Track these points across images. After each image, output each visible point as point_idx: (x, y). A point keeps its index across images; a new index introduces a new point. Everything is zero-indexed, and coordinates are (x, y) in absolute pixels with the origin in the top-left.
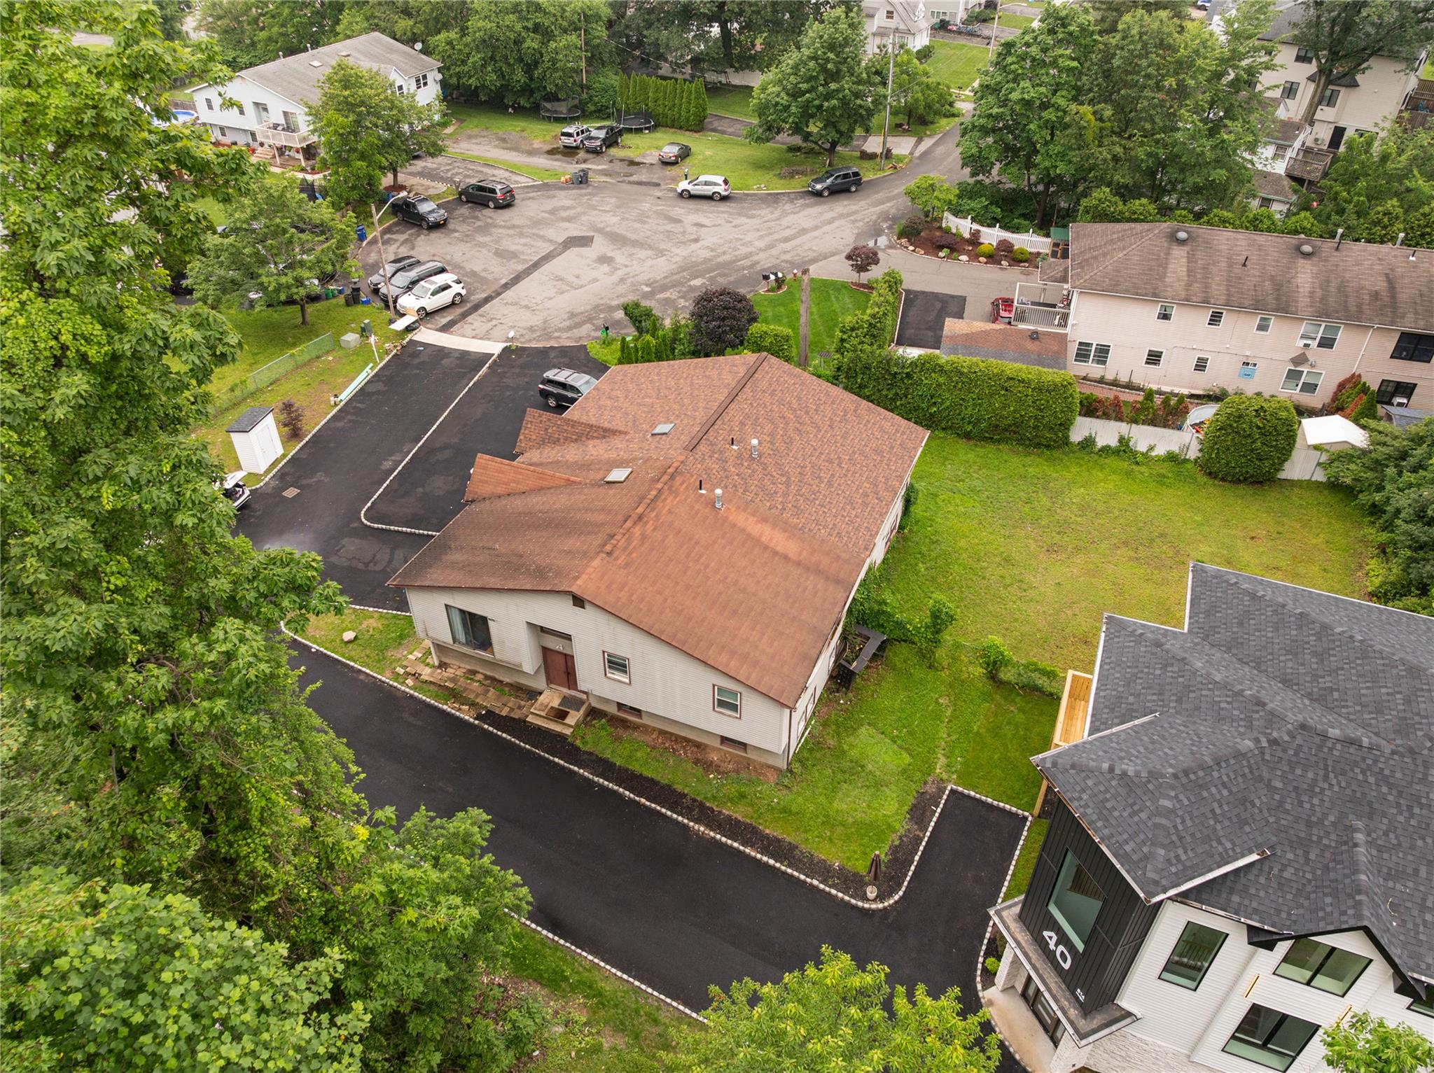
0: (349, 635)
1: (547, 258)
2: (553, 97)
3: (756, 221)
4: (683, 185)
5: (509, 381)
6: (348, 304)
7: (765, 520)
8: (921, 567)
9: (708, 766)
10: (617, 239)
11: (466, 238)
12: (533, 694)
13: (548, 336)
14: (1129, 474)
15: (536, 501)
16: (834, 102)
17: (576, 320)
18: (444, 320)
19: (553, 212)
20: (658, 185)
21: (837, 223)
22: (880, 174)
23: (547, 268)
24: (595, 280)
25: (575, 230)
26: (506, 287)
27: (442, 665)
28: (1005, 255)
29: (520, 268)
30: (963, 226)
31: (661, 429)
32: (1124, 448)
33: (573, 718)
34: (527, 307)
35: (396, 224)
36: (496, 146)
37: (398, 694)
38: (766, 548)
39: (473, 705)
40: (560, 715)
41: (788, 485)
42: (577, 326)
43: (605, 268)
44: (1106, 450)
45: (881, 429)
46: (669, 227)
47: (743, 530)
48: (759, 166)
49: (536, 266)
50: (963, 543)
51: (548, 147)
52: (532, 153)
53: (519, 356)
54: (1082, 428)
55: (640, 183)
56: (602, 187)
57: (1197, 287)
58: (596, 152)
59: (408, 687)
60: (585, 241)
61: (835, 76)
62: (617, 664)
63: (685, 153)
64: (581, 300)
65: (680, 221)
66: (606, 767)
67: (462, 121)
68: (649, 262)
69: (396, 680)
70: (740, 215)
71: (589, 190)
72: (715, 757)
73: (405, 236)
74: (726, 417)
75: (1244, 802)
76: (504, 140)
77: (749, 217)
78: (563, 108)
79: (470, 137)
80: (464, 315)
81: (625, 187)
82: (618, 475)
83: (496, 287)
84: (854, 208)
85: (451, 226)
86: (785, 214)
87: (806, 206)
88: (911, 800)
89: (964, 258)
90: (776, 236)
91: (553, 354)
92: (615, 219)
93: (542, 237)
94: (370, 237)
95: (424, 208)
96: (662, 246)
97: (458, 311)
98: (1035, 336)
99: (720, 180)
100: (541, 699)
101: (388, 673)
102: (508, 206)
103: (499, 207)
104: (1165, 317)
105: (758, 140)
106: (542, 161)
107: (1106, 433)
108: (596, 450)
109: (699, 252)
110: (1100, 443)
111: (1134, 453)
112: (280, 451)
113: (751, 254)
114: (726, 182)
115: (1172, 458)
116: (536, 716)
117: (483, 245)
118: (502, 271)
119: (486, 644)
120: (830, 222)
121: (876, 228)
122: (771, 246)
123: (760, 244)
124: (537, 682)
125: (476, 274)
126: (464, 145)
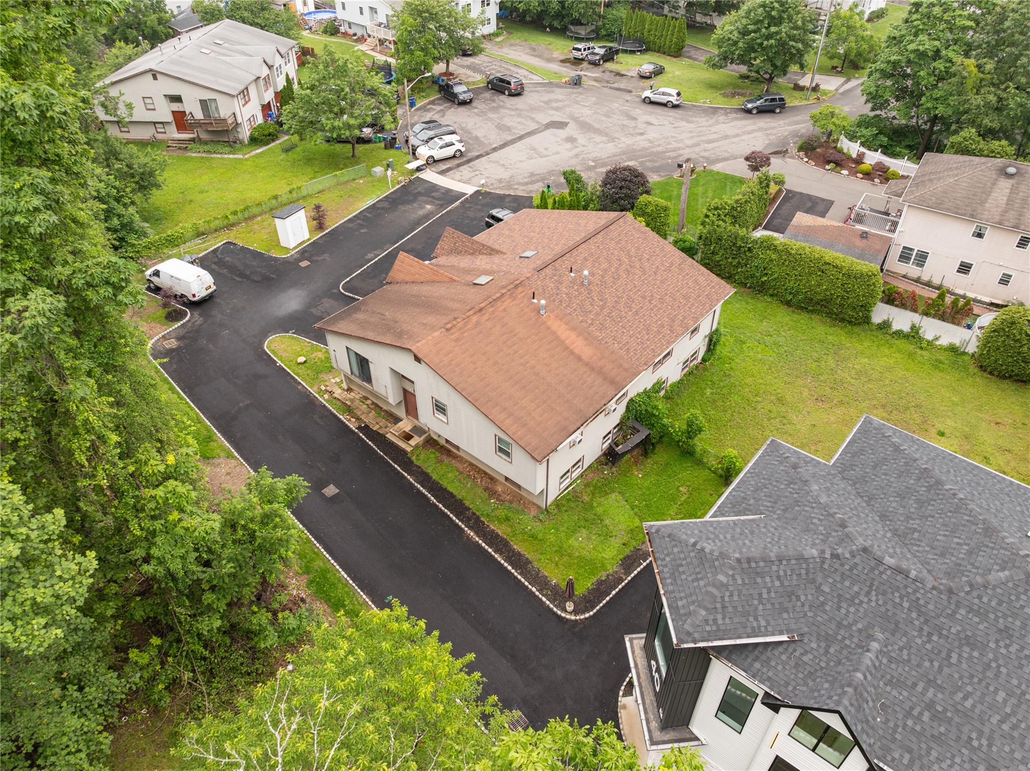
0: (301, 359)
1: (530, 134)
2: (578, 23)
3: (692, 125)
4: (648, 93)
5: (471, 214)
6: (386, 148)
7: (573, 329)
8: (708, 392)
9: (493, 493)
10: (585, 127)
11: (482, 114)
12: (397, 420)
13: (510, 187)
14: (911, 355)
15: (426, 289)
16: (772, 41)
17: (533, 178)
18: (443, 167)
19: (548, 102)
20: (631, 92)
21: (755, 134)
22: (805, 102)
23: (528, 140)
24: (558, 153)
25: (557, 117)
26: (495, 150)
27: (349, 390)
28: (881, 174)
29: (509, 138)
30: (853, 148)
31: (528, 254)
32: (914, 335)
33: (416, 441)
34: (503, 165)
35: (439, 99)
36: (527, 53)
37: (317, 403)
38: (567, 348)
39: (358, 419)
40: (407, 437)
41: (602, 308)
42: (533, 182)
43: (568, 145)
44: (899, 334)
45: (696, 282)
46: (625, 122)
47: (554, 333)
48: (713, 86)
49: (521, 138)
50: (749, 380)
51: (562, 57)
52: (549, 60)
53: (484, 198)
54: (881, 313)
55: (618, 89)
56: (590, 89)
57: (1012, 215)
58: (595, 64)
59: (324, 399)
60: (561, 125)
61: (778, 21)
62: (440, 408)
63: (659, 71)
64: (541, 165)
65: (636, 119)
66: (425, 478)
67: (510, 33)
68: (601, 145)
69: (319, 393)
70: (682, 119)
71: (580, 90)
72: (500, 489)
73: (441, 107)
74: (575, 252)
75: (791, 594)
76: (534, 50)
77: (688, 122)
78: (582, 31)
79: (512, 45)
80: (459, 165)
81: (606, 90)
82: (483, 280)
83: (488, 149)
84: (773, 125)
85: (474, 104)
86: (717, 123)
87: (736, 119)
88: (627, 551)
89: (845, 172)
90: (704, 138)
91: (508, 200)
92: (589, 112)
93: (533, 119)
94: (418, 106)
95: (458, 89)
96: (616, 135)
97: (457, 162)
98: (864, 235)
99: (674, 92)
100: (400, 424)
101: (315, 388)
102: (518, 94)
103: (511, 95)
104: (980, 235)
105: (714, 66)
106: (555, 67)
107: (902, 320)
108: (481, 261)
109: (641, 142)
110: (895, 327)
111: (921, 339)
112: (307, 236)
113: (679, 149)
114: (679, 94)
115: (953, 349)
116: (393, 434)
117: (490, 120)
118: (495, 139)
119: (368, 379)
120: (749, 133)
121: (785, 142)
122: (697, 145)
123: (689, 142)
124: (401, 413)
125: (477, 138)
126: (505, 50)
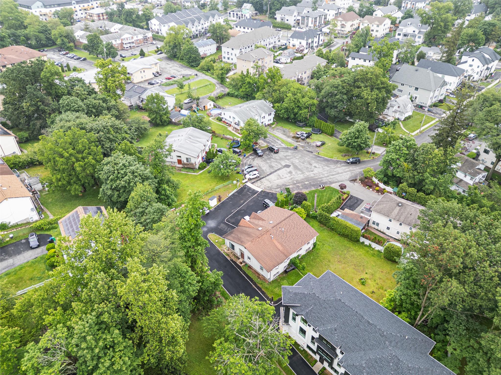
0: (217, 241)
1: (279, 169)
2: (300, 121)
5: (259, 199)
6: (237, 173)
7: (279, 243)
8: (312, 258)
9: (259, 278)
10: (296, 167)
11: (265, 161)
12: (239, 259)
13: (271, 189)
17: (278, 186)
18: (253, 181)
19: (285, 156)
20: (312, 152)
22: (369, 159)
23: (278, 172)
24: (286, 177)
25: (288, 163)
26: (268, 175)
28: (381, 191)
29: (272, 171)
30: (376, 181)
32: (370, 246)
33: (243, 264)
34: (270, 181)
35: (252, 154)
36: (282, 133)
38: (277, 247)
39: (230, 258)
40: (241, 263)
41: (286, 238)
42: (277, 188)
43: (289, 175)
44: (366, 245)
46: (308, 166)
47: (274, 243)
48: (340, 151)
49: (276, 171)
50: (323, 255)
51: (293, 136)
52: (289, 137)
53: (264, 193)
54: (362, 240)
55: (308, 151)
56: (300, 151)
58: (303, 140)
59: (222, 252)
60: (288, 166)
62: (249, 258)
63: (323, 144)
64: (280, 182)
66: (245, 273)
67: (277, 123)
68: (299, 175)
71: (296, 151)
72: (261, 277)
73: (253, 157)
74: (281, 223)
76: (284, 131)
77: (328, 167)
78: (301, 124)
79: (277, 129)
80: (257, 181)
81: (305, 152)
82: (260, 229)
83: (266, 175)
85: (263, 157)
86: (337, 167)
89: (371, 190)
90: (331, 174)
91: (270, 194)
92: (298, 161)
93: (280, 163)
94: (246, 156)
95: (258, 152)
96: (304, 171)
97: (257, 179)
98: (361, 217)
101: (220, 249)
102: (277, 153)
103: (275, 153)
104: (391, 221)
105: (340, 145)
106: (290, 140)
109: (311, 174)
110: (365, 243)
111: (372, 248)
112: (216, 204)
113: (322, 178)
115: (379, 251)
116: (238, 262)
117: (267, 163)
118: (268, 171)
119: (234, 249)
120: (346, 172)
121: (356, 176)
122: (328, 176)
123: (326, 175)
124: (240, 257)
125: (263, 170)
126: (275, 131)
